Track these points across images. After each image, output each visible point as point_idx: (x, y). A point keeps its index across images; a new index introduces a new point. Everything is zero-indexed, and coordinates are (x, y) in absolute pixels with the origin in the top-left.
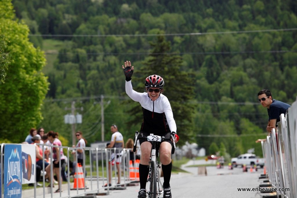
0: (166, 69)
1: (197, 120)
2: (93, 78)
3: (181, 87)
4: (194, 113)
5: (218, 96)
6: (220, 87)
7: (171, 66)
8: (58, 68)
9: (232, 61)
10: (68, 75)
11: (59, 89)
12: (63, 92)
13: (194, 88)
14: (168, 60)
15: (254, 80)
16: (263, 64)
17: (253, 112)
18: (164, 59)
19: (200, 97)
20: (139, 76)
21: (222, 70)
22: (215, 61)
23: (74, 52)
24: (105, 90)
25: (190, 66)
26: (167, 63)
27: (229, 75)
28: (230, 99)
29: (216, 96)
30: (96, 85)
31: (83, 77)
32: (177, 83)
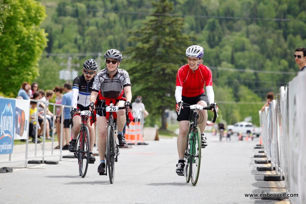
0: (167, 30)
2: (91, 34)
6: (221, 52)
7: (172, 27)
8: (56, 22)
9: (235, 25)
10: (66, 30)
11: (56, 43)
12: (60, 46)
14: (170, 22)
15: (256, 47)
16: (266, 31)
17: (253, 80)
18: (166, 20)
20: (139, 36)
21: (224, 34)
22: (218, 25)
23: (73, 6)
24: (103, 47)
25: (192, 29)
26: (168, 25)
27: (231, 40)
28: (230, 65)
29: (217, 61)
30: (94, 42)
31: (81, 33)
32: (178, 45)
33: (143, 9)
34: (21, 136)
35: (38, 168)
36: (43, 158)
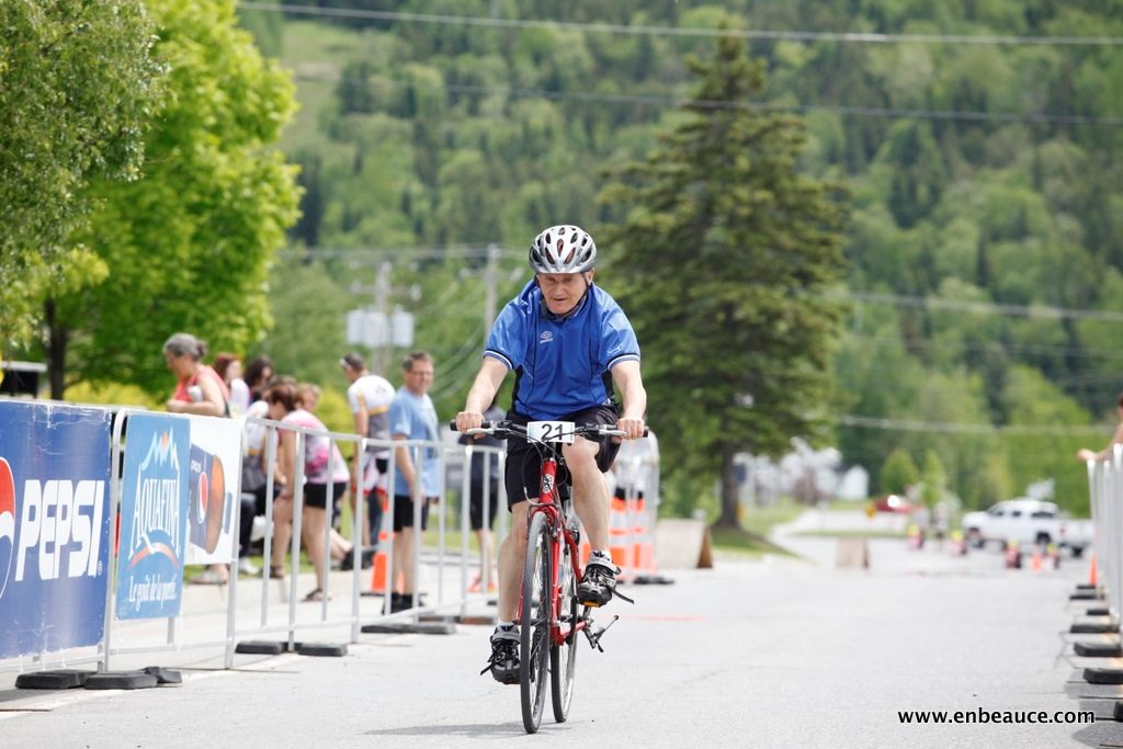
0: (743, 163)
1: (844, 359)
2: (463, 178)
3: (795, 234)
4: (834, 334)
5: (929, 275)
6: (940, 244)
7: (759, 151)
8: (335, 134)
9: (993, 145)
10: (370, 162)
11: (333, 212)
12: (349, 223)
13: (841, 241)
14: (753, 131)
15: (1069, 223)
16: (1108, 164)
17: (1059, 345)
18: (737, 125)
19: (859, 275)
20: (639, 186)
21: (951, 176)
22: (928, 142)
23: (397, 77)
24: (506, 227)
25: (831, 157)
26: (748, 142)
27: (978, 199)
28: (972, 290)
29: (923, 274)
30: (474, 206)
31: (426, 173)
32: (781, 217)
33: (652, 85)
34: (210, 551)
35: (273, 671)
36: (291, 633)
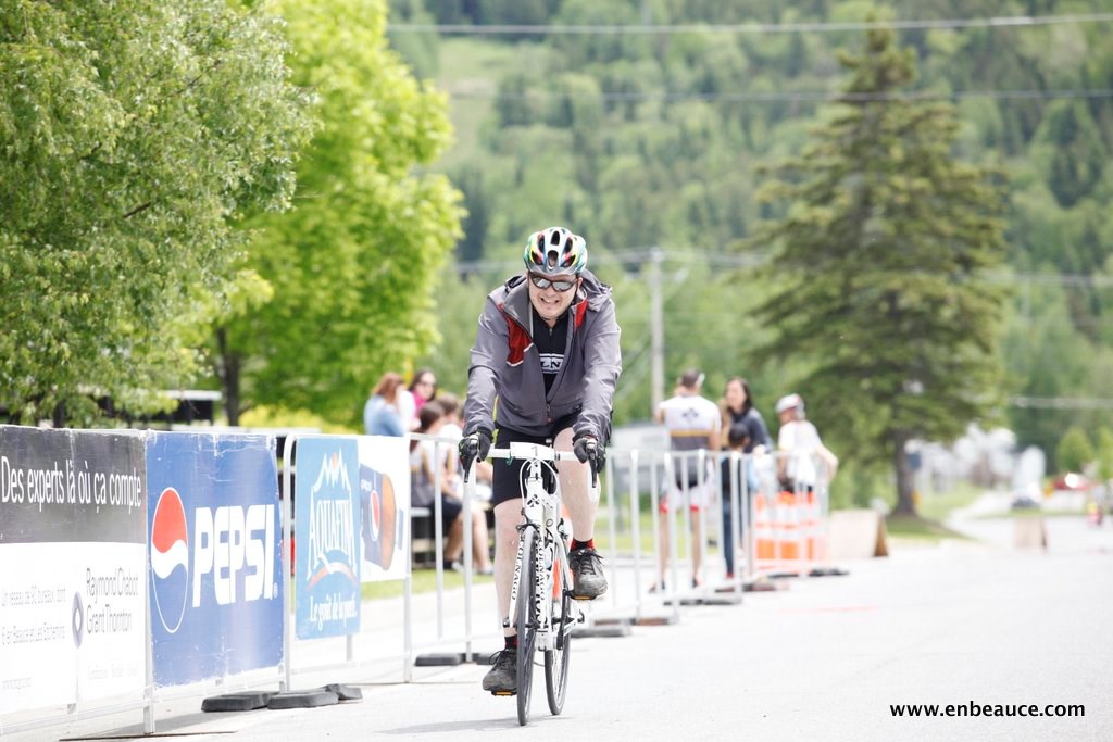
0: (897, 153)
1: (1012, 342)
2: (623, 184)
3: (953, 219)
4: (999, 318)
5: (1094, 252)
6: (1103, 221)
7: (915, 141)
8: (496, 148)
10: (532, 173)
11: (498, 225)
12: (514, 235)
13: (1001, 224)
14: (905, 121)
18: (890, 116)
19: (1024, 257)
20: (797, 181)
21: (1110, 153)
22: (1085, 121)
23: (553, 88)
24: (668, 227)
25: (989, 141)
26: (902, 132)
29: (1088, 254)
30: (636, 210)
31: (587, 182)
32: (939, 204)
33: (806, 81)
34: (386, 568)
35: (452, 682)
36: (468, 644)
